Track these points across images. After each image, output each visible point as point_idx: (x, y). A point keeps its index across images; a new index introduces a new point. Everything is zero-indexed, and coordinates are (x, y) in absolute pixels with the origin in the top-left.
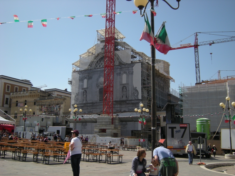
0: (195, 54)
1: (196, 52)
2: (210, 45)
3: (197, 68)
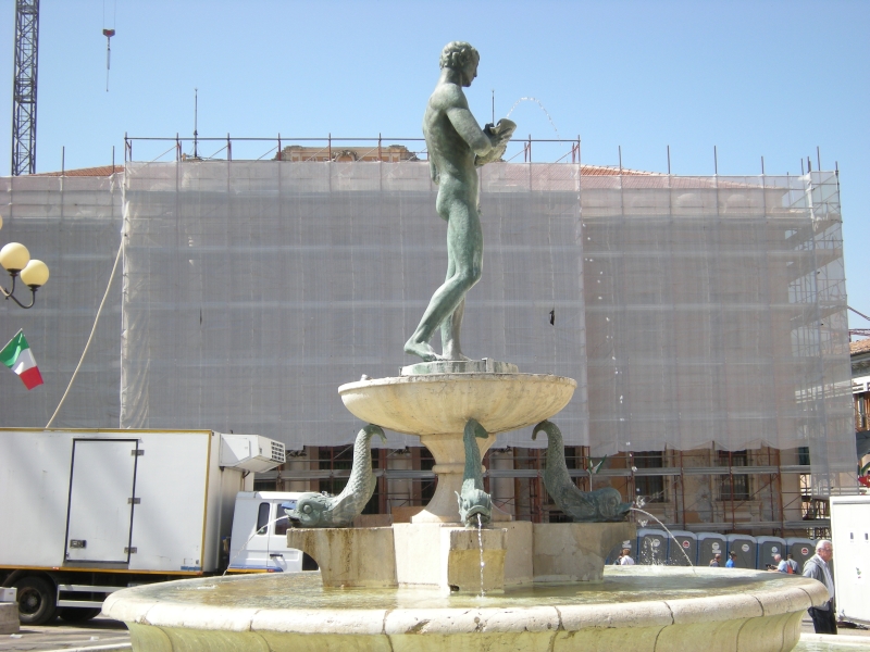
3: (21, 102)
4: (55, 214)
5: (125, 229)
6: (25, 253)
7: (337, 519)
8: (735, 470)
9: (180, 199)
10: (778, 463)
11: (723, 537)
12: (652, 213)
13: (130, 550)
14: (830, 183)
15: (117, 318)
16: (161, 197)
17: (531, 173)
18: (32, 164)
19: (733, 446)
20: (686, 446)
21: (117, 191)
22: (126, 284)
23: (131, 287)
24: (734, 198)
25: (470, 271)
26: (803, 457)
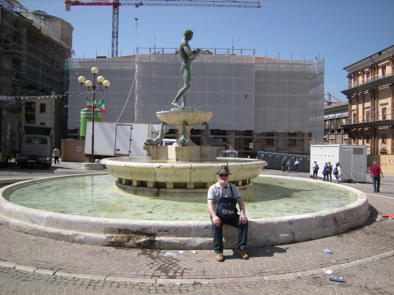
0: (113, 16)
1: (116, 13)
2: (137, 6)
3: (114, 38)
4: (119, 67)
5: (137, 72)
6: (103, 79)
7: (155, 144)
8: (292, 138)
9: (150, 64)
10: (304, 136)
11: (287, 155)
12: (274, 69)
13: (130, 152)
14: (321, 63)
15: (134, 95)
16: (145, 63)
17: (242, 58)
18: (117, 54)
19: (292, 131)
20: (280, 131)
21: (135, 62)
22: (136, 86)
23: (138, 87)
24: (296, 66)
25: (188, 86)
26: (310, 135)
